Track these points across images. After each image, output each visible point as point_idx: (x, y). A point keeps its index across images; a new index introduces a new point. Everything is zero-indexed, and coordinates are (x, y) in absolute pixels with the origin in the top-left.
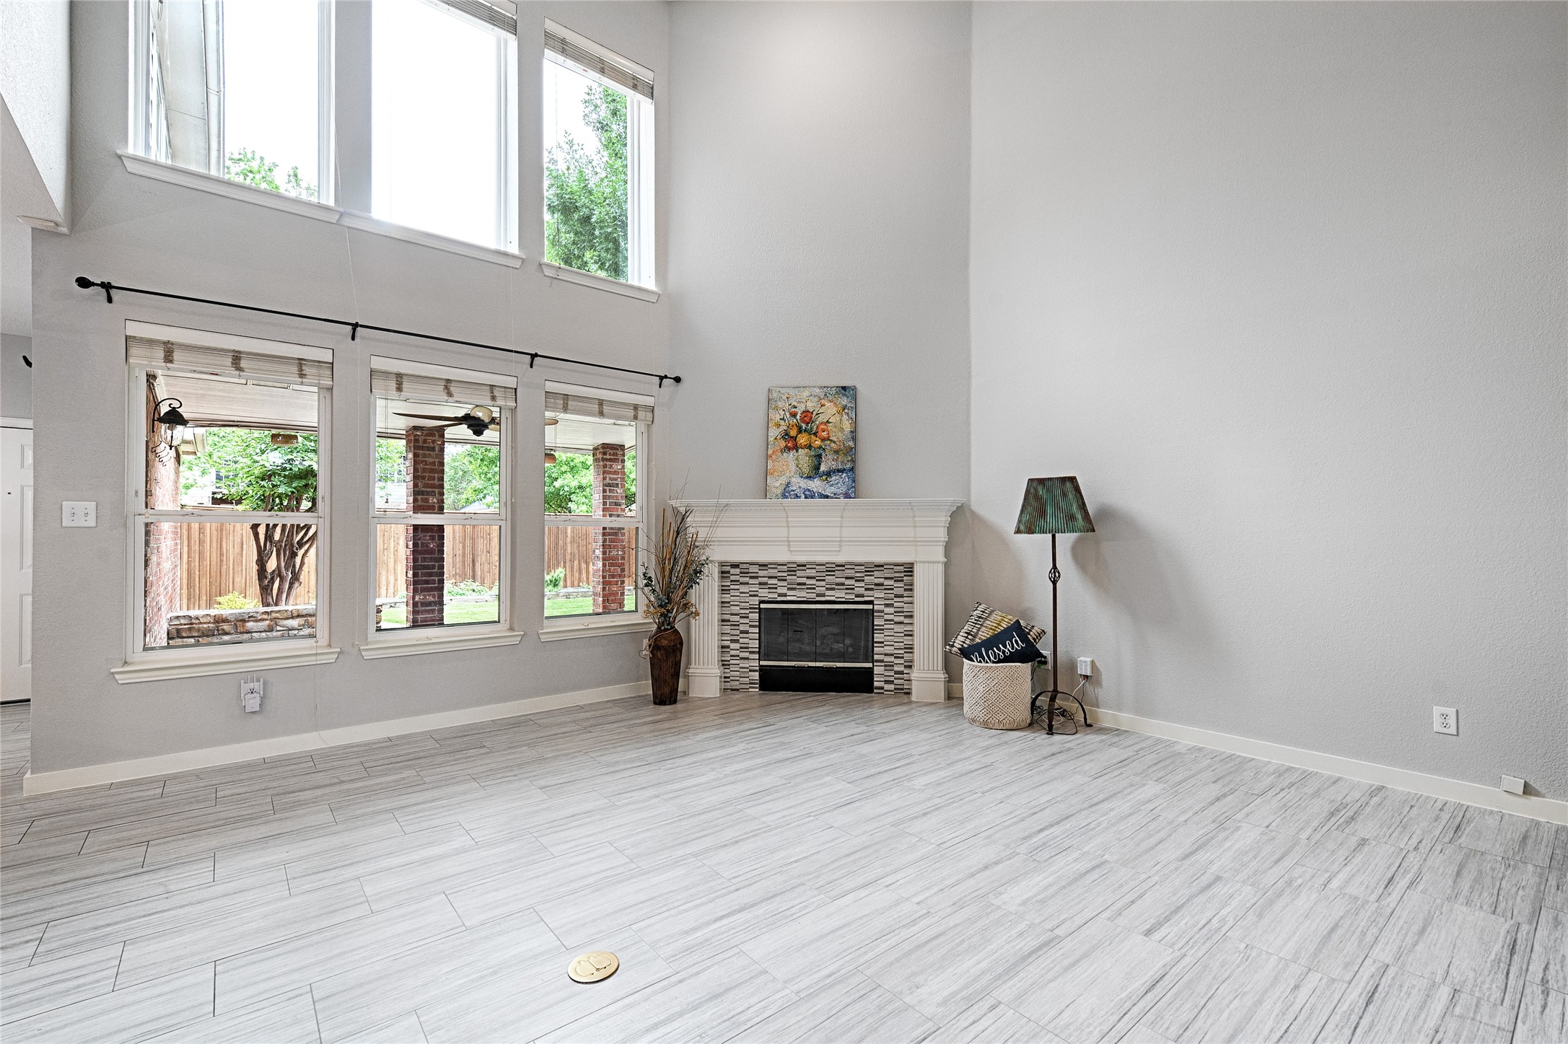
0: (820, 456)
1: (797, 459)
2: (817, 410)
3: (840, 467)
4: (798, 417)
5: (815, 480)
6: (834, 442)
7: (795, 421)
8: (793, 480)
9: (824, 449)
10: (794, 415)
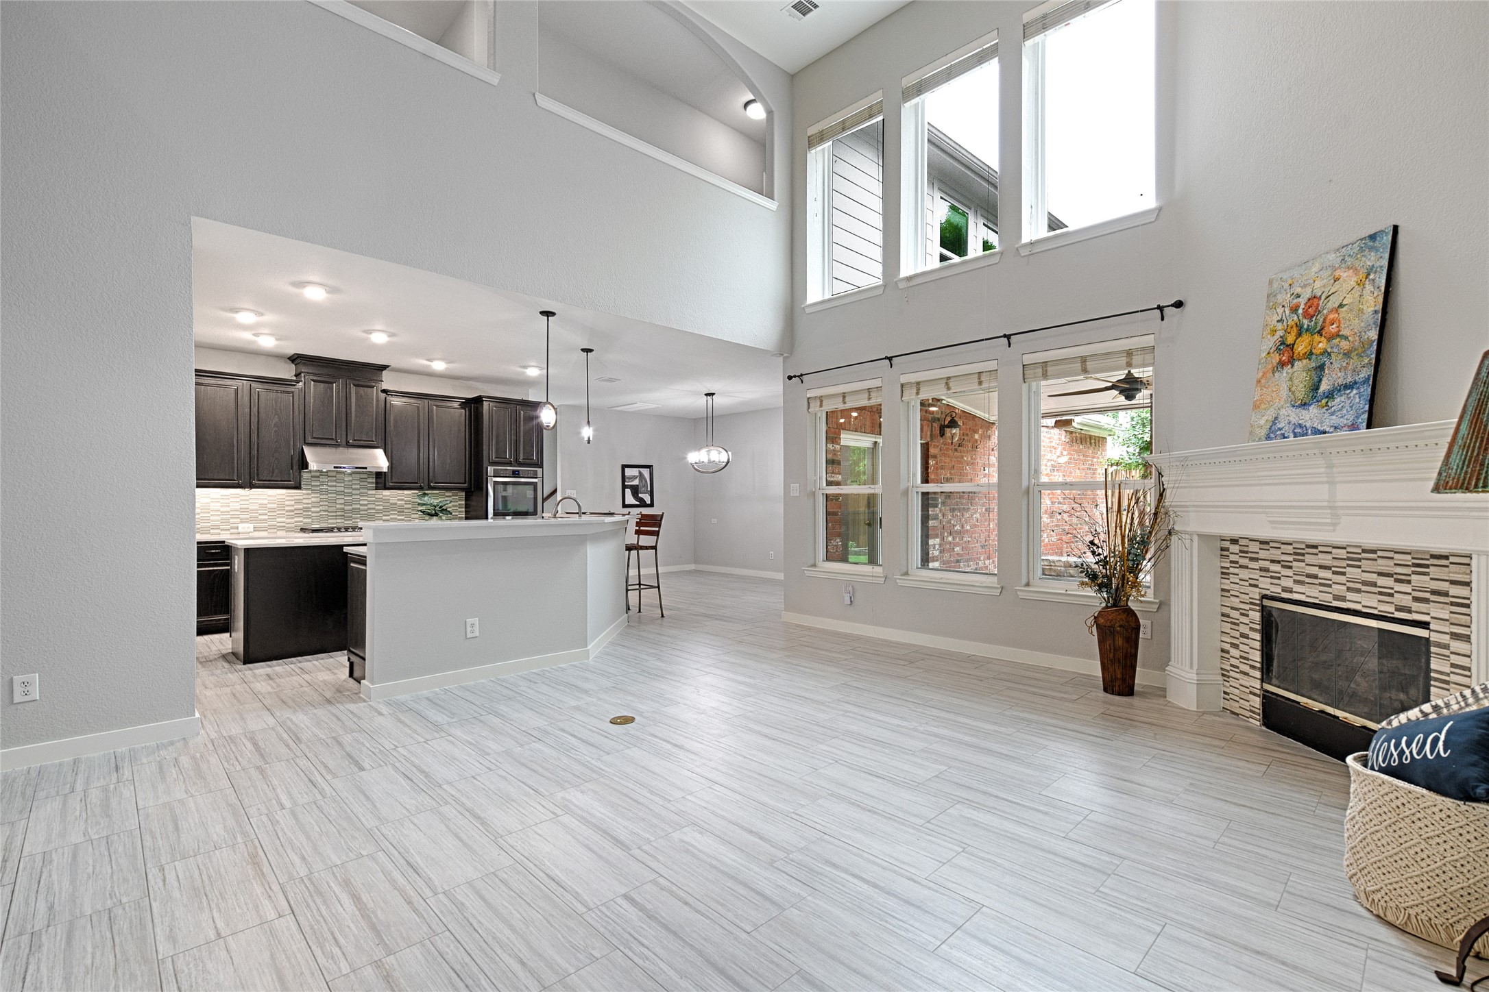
0: (1321, 368)
1: (1291, 379)
2: (1327, 290)
3: (1349, 379)
4: (1300, 311)
5: (1311, 408)
6: (1346, 338)
7: (1295, 318)
8: (1283, 412)
9: (1329, 354)
10: (1294, 310)
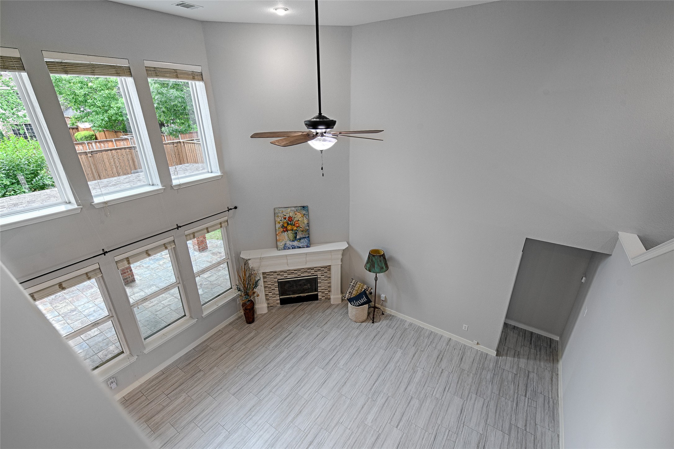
0: (296, 233)
1: (288, 235)
2: (294, 216)
3: (304, 236)
4: (287, 219)
5: (295, 242)
6: (301, 228)
7: (286, 221)
8: (287, 242)
9: (298, 230)
10: (285, 218)
